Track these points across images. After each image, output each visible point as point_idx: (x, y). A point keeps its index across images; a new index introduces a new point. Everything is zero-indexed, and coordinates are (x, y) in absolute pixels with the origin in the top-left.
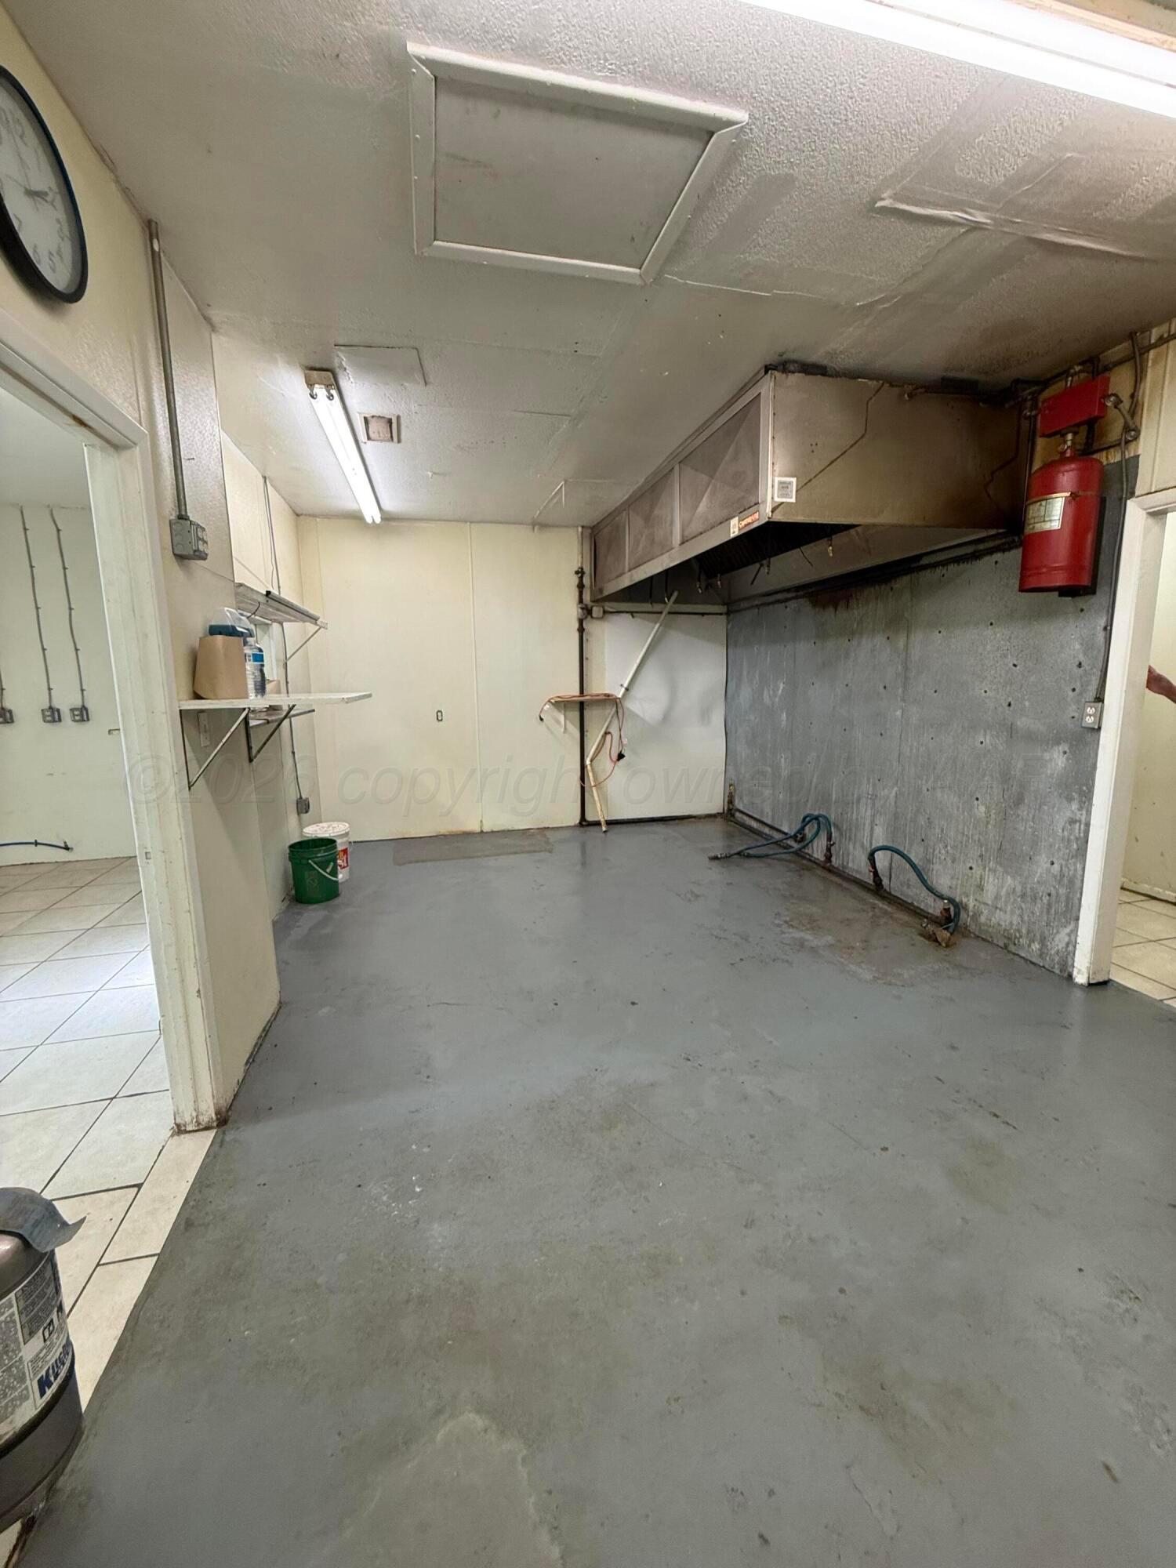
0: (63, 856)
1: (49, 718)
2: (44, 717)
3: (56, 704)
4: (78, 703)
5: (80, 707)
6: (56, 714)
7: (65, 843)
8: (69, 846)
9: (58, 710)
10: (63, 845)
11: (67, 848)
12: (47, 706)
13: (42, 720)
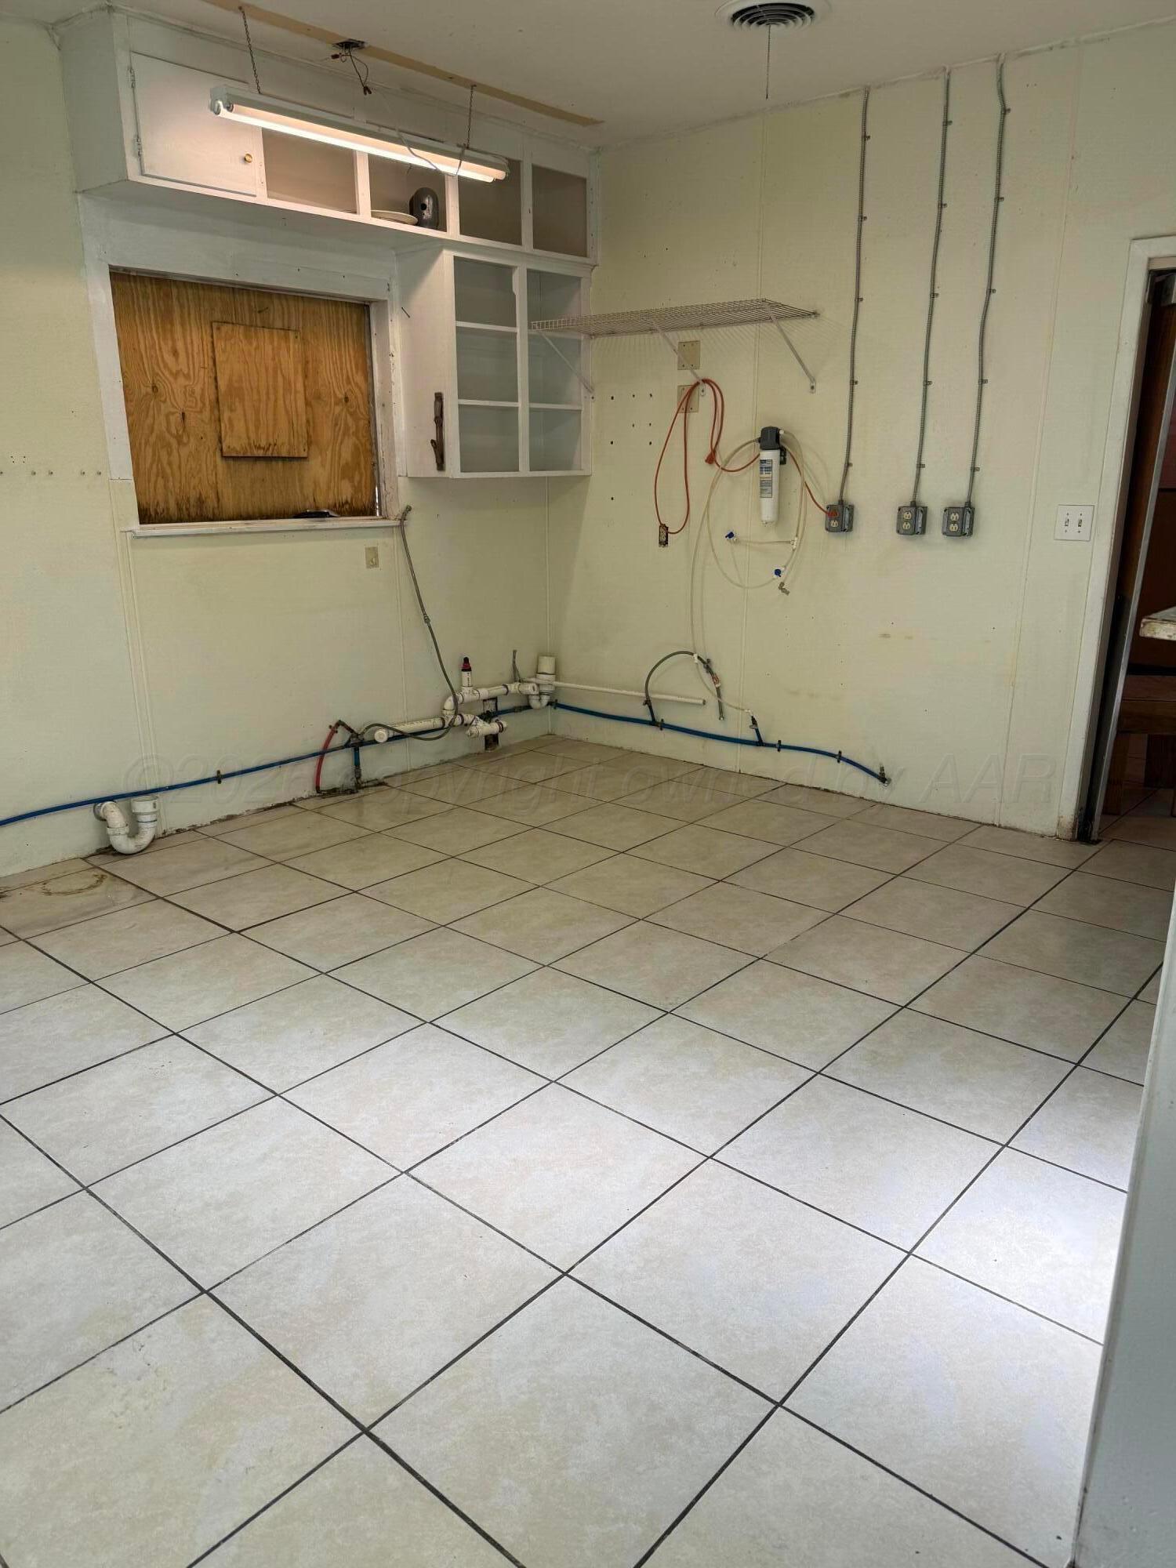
0: (874, 790)
1: (906, 526)
2: (900, 520)
3: (925, 499)
4: (959, 495)
5: (963, 505)
6: (921, 516)
7: (882, 769)
8: (887, 774)
9: (925, 510)
10: (877, 771)
11: (882, 778)
12: (907, 499)
13: (895, 529)
